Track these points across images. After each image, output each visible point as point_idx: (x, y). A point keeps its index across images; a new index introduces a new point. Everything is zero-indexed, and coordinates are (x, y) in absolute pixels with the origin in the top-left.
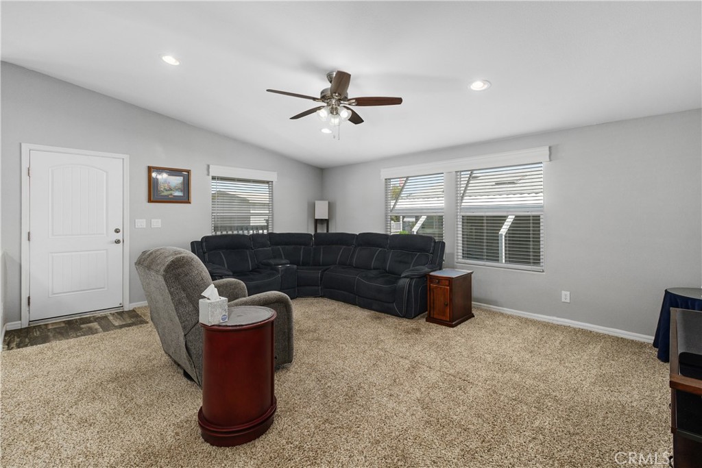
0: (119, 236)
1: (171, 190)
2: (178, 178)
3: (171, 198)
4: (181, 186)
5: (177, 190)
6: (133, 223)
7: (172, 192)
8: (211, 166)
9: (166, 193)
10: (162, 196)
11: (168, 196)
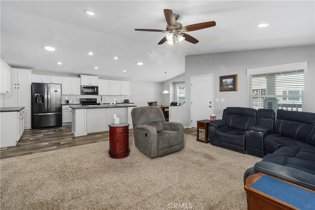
0: (210, 105)
1: (228, 85)
2: (231, 79)
3: (228, 89)
4: (232, 83)
5: (230, 85)
6: (215, 100)
7: (228, 86)
8: (247, 70)
9: (226, 87)
10: (225, 88)
11: (226, 88)
